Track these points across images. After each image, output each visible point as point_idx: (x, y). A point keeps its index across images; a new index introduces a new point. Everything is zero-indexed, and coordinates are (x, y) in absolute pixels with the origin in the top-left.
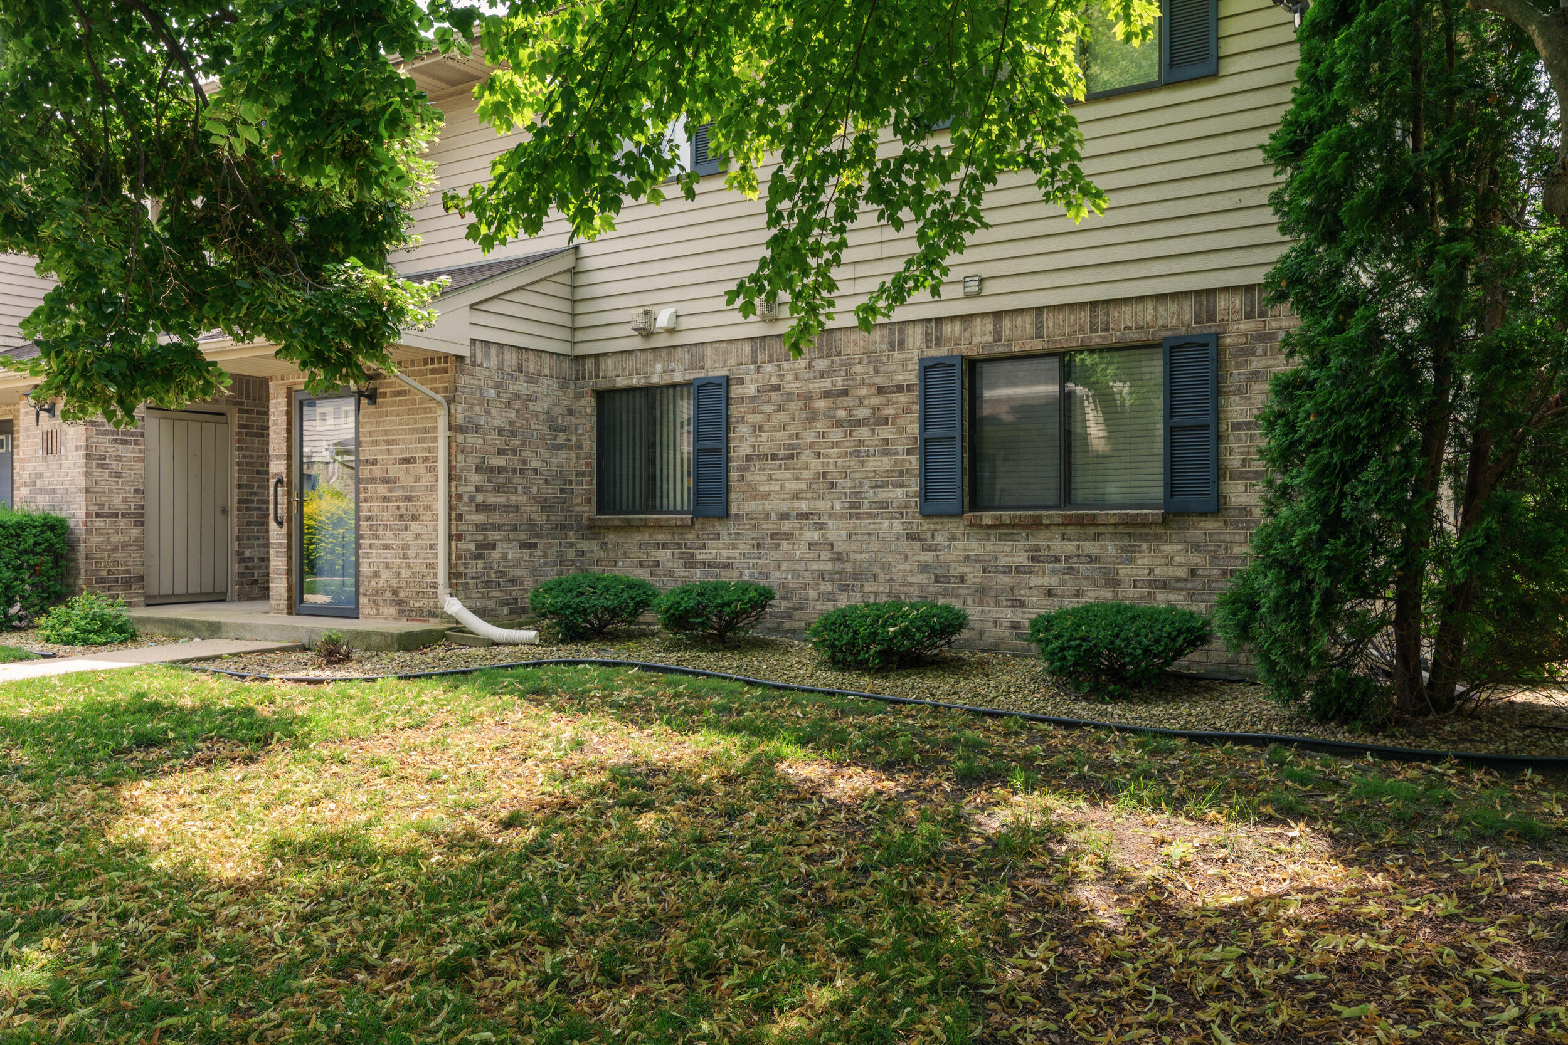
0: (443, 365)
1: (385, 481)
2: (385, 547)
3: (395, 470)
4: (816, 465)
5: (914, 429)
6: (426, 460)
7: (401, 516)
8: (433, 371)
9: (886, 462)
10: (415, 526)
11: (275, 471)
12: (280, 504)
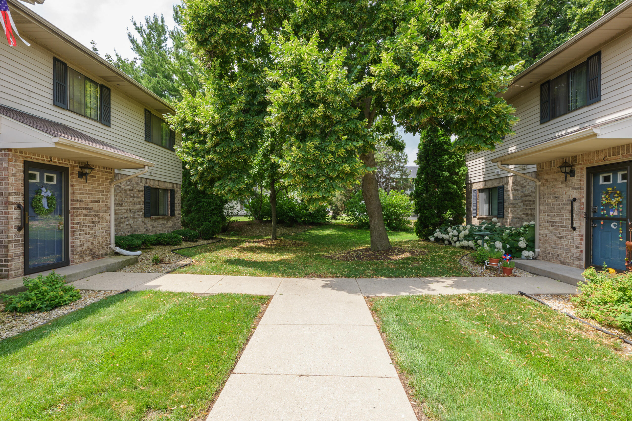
0: (110, 171)
1: (85, 208)
2: (86, 234)
3: (90, 205)
4: (127, 206)
5: (143, 200)
6: (104, 202)
7: (93, 222)
8: (107, 172)
9: (139, 206)
11: (13, 201)
12: (18, 219)
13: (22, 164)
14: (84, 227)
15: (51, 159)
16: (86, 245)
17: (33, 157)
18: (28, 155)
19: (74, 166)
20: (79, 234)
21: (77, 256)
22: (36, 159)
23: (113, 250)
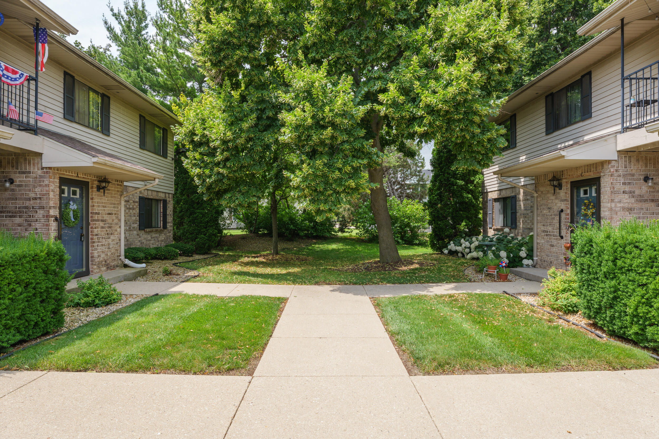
0: (120, 183)
1: (102, 221)
2: (102, 245)
3: (106, 217)
5: (138, 211)
6: (115, 214)
7: (108, 234)
8: (118, 185)
9: (134, 218)
10: (112, 237)
11: (53, 214)
12: (55, 230)
13: (58, 181)
14: (101, 238)
15: (78, 175)
16: (102, 256)
17: (65, 173)
18: (62, 172)
19: (94, 180)
20: (97, 246)
21: (95, 267)
22: (68, 175)
23: (123, 262)
